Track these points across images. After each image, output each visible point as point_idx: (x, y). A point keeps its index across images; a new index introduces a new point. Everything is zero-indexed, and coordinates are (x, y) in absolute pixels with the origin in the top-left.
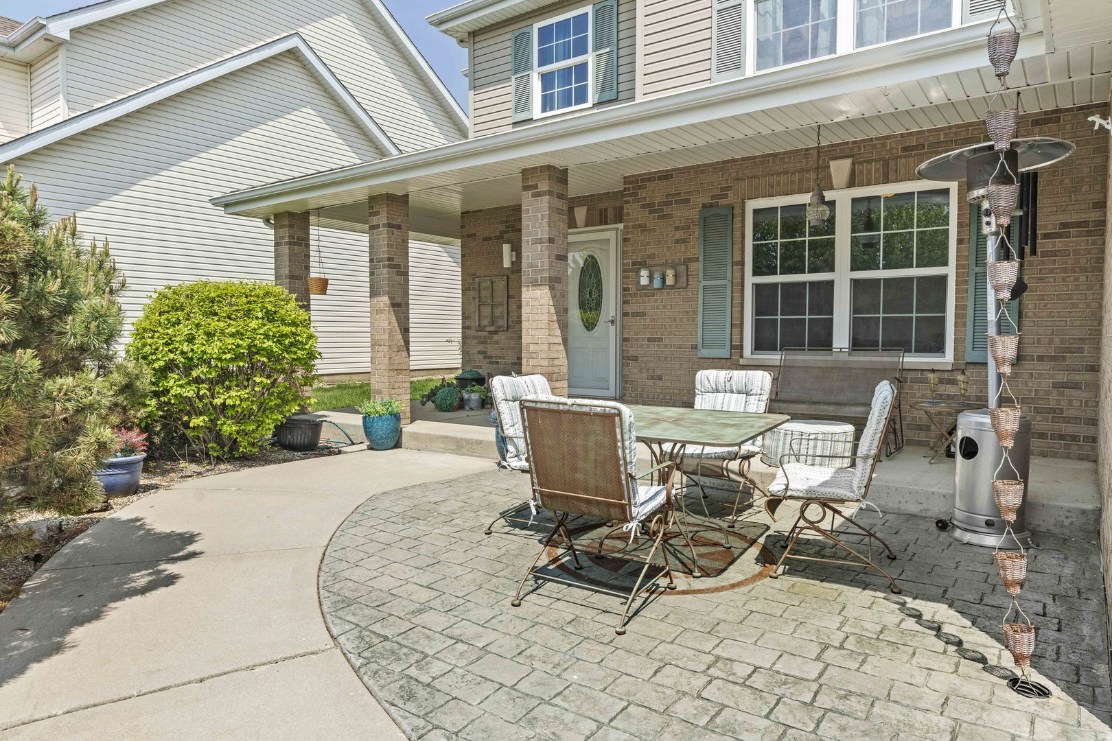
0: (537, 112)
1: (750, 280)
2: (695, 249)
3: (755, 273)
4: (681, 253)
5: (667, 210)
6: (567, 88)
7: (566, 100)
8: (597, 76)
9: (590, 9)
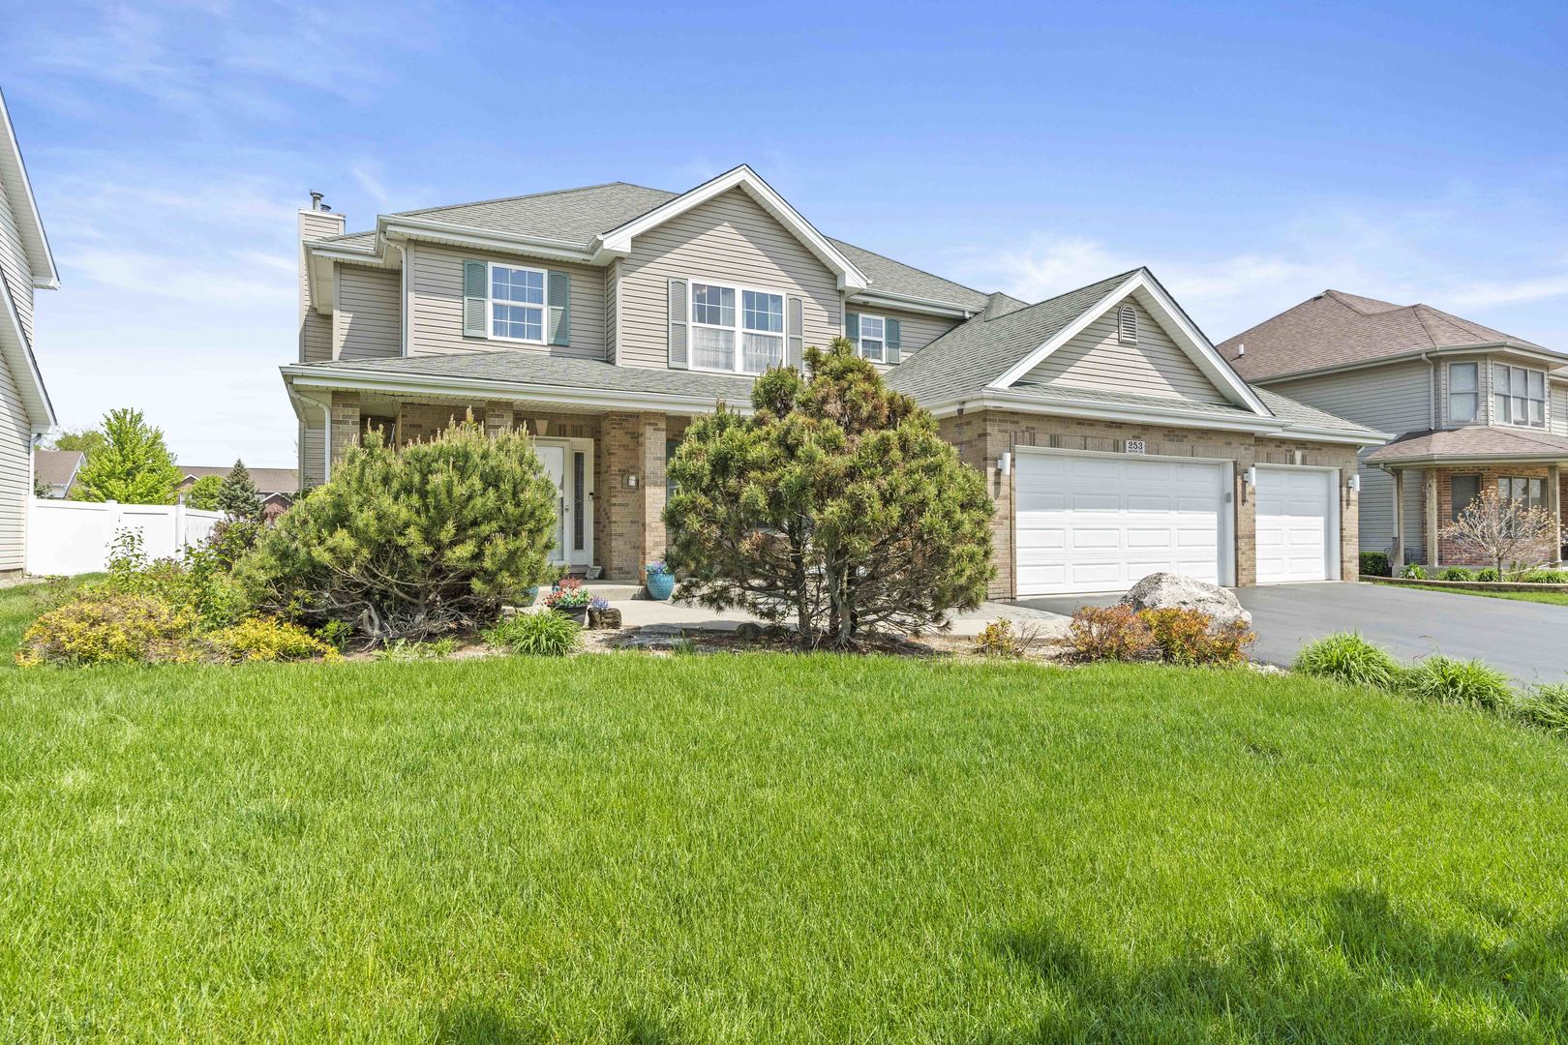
0: (490, 333)
6: (520, 323)
7: (517, 331)
8: (552, 322)
9: (545, 272)
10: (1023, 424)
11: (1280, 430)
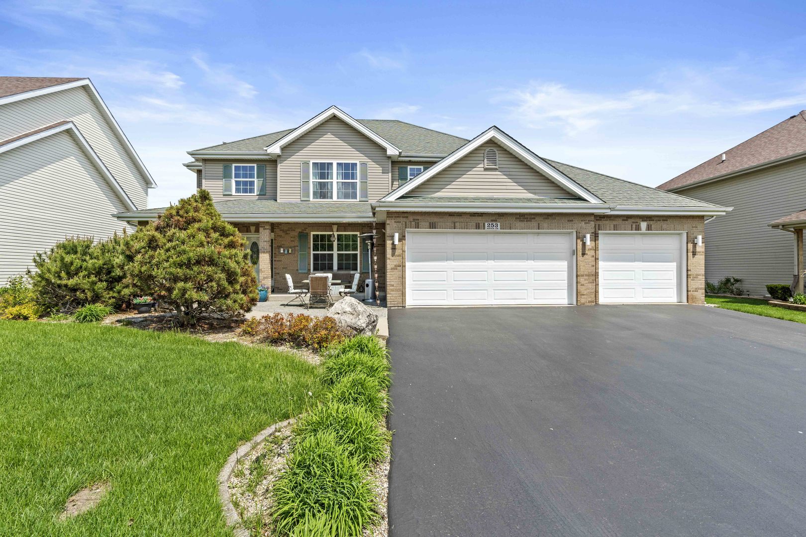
0: (234, 193)
1: (312, 252)
2: (297, 243)
3: (314, 250)
4: (293, 244)
5: (288, 232)
6: (246, 187)
7: (245, 191)
8: (258, 186)
9: (255, 165)
10: (411, 218)
11: (609, 211)
